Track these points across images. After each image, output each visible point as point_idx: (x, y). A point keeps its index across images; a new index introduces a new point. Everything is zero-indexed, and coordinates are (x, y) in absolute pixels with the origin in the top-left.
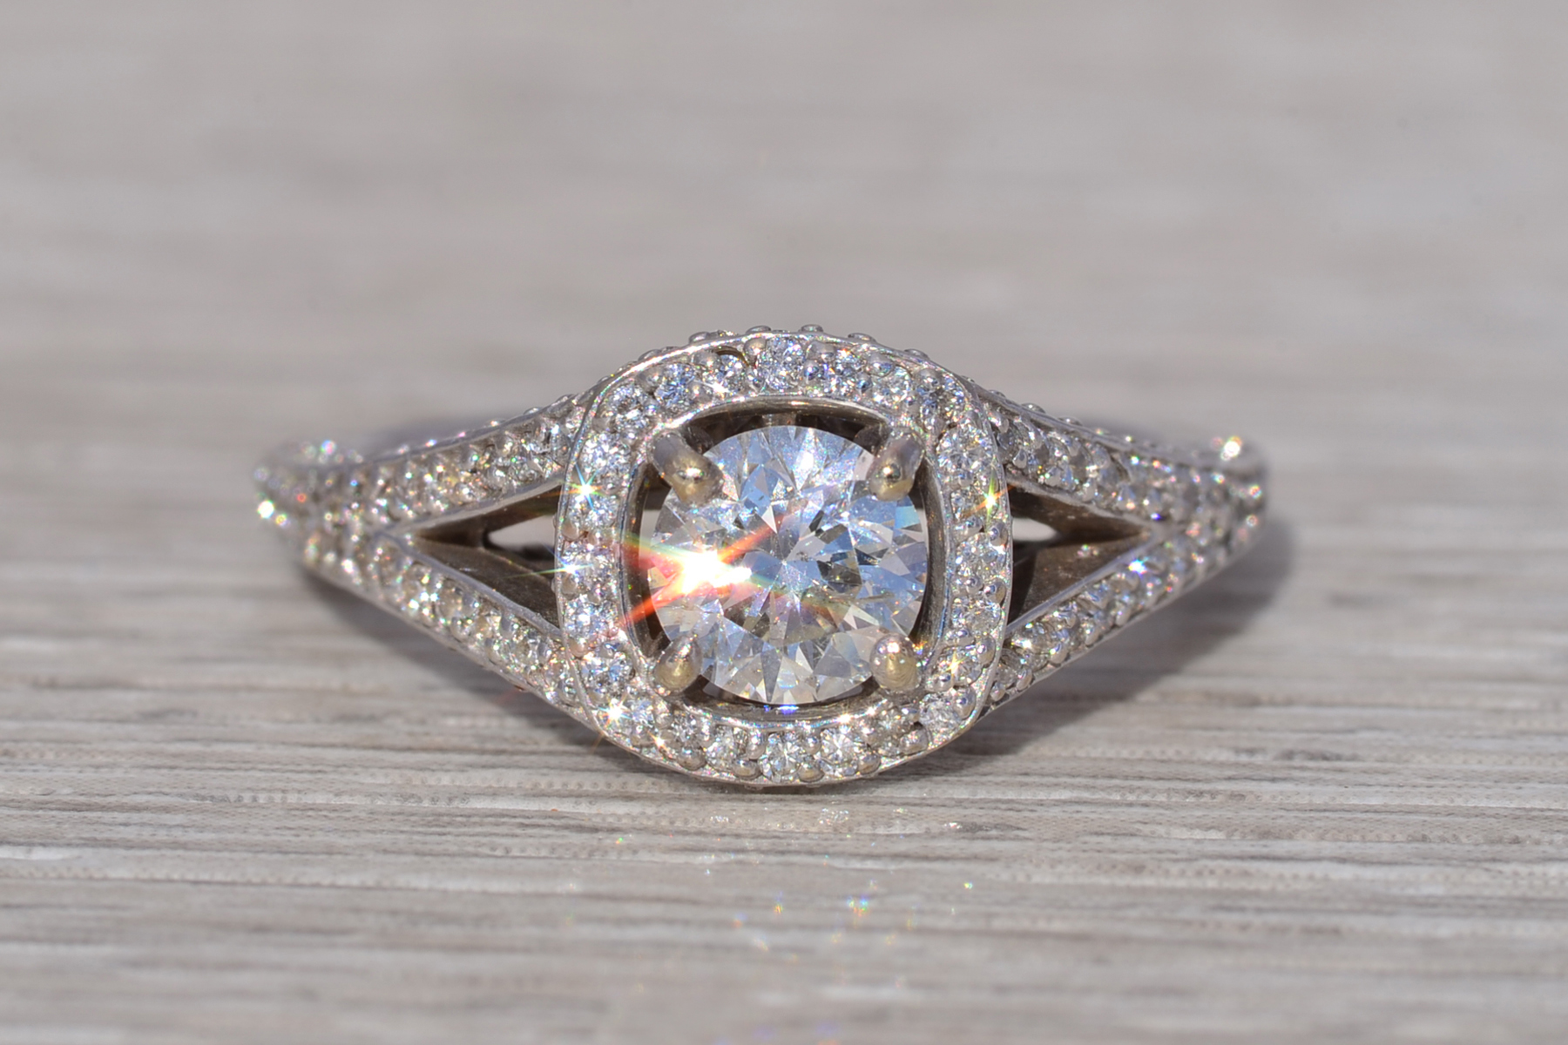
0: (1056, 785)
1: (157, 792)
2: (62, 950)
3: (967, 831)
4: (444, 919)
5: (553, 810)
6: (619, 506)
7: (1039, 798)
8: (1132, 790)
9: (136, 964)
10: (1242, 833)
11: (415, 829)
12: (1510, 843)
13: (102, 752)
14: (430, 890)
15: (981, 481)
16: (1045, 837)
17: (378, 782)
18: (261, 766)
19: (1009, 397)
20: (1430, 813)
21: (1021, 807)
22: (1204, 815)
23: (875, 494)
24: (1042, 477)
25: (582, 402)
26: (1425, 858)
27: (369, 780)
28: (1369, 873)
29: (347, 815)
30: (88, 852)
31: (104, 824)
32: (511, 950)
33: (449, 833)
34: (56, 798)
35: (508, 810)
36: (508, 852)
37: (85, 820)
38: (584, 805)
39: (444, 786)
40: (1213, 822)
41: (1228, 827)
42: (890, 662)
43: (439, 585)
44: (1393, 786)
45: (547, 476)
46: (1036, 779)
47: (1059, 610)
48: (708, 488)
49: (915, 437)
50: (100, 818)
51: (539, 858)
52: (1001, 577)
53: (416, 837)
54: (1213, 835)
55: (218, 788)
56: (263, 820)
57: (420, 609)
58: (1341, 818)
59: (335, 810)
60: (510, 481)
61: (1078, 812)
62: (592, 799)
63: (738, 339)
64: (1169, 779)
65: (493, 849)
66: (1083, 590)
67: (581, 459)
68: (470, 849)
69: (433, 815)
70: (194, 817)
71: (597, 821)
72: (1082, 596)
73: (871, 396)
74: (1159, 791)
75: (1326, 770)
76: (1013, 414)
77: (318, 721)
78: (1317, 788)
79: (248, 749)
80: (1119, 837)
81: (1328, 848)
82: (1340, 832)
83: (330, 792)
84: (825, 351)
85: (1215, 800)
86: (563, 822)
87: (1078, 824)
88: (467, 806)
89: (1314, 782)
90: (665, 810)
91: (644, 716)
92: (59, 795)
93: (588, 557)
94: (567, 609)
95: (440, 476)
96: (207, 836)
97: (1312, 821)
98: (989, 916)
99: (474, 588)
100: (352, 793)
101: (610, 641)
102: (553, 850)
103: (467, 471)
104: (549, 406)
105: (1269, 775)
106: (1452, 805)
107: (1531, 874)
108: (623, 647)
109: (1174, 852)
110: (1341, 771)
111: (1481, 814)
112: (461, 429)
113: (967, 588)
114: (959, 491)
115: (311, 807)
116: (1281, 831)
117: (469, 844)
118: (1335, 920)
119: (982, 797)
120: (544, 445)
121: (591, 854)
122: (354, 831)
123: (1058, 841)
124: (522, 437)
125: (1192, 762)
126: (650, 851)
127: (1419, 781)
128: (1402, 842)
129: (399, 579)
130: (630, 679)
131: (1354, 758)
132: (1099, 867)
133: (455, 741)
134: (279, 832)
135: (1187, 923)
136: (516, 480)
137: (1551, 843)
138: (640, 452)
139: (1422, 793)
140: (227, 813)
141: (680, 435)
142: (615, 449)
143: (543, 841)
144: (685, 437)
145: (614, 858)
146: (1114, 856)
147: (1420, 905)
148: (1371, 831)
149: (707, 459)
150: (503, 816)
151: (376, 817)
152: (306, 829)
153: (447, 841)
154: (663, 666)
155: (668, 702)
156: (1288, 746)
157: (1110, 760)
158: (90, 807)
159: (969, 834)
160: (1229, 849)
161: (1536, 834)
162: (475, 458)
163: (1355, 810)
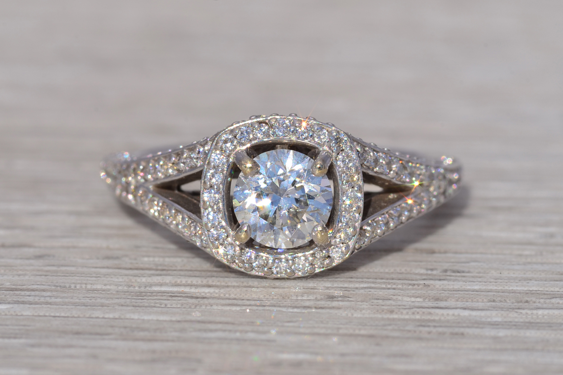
0: (362, 282)
1: (40, 284)
2: (6, 341)
3: (330, 298)
4: (143, 330)
5: (182, 291)
6: (223, 177)
7: (356, 286)
8: (389, 283)
9: (33, 346)
10: (429, 299)
11: (133, 297)
12: (525, 302)
13: (21, 270)
14: (138, 319)
15: (353, 170)
16: (358, 300)
17: (120, 281)
18: (78, 275)
19: (364, 141)
20: (496, 292)
21: (350, 290)
22: (415, 293)
23: (314, 174)
24: (375, 169)
25: (211, 140)
26: (494, 308)
27: (116, 280)
28: (474, 313)
29: (109, 292)
30: (16, 306)
31: (22, 296)
32: (167, 341)
33: (145, 299)
34: (4, 286)
35: (166, 291)
36: (166, 306)
37: (15, 294)
38: (193, 289)
39: (143, 282)
40: (418, 295)
41: (424, 297)
42: (319, 234)
43: (161, 204)
44: (483, 282)
45: (198, 166)
46: (355, 280)
47: (381, 217)
48: (255, 170)
49: (329, 154)
50: (20, 293)
51: (177, 308)
52: (359, 204)
53: (133, 300)
54: (418, 299)
55: (62, 283)
56: (78, 294)
57: (154, 213)
58: (464, 293)
59: (104, 291)
60: (186, 167)
61: (370, 291)
62: (196, 287)
63: (266, 118)
64: (402, 280)
65: (161, 305)
66: (390, 210)
67: (210, 160)
68: (153, 305)
69: (139, 292)
70: (54, 293)
71: (198, 295)
72: (389, 212)
73: (314, 139)
74: (399, 284)
75: (459, 276)
76: (365, 147)
77: (98, 259)
78: (455, 283)
79: (73, 269)
80: (385, 300)
81: (459, 304)
82: (464, 298)
83: (102, 284)
84: (297, 123)
85: (419, 287)
86: (186, 295)
87: (370, 296)
88: (151, 289)
89: (454, 281)
90: (222, 291)
91: (231, 252)
92: (6, 285)
93: (212, 195)
94: (204, 213)
95: (161, 166)
96: (58, 300)
97: (454, 295)
98: (338, 329)
99: (173, 205)
100: (110, 285)
101: (219, 225)
102: (182, 305)
103: (171, 163)
104: (200, 141)
105: (438, 278)
106: (504, 289)
107: (532, 314)
108: (224, 227)
109: (404, 306)
110: (464, 277)
111: (514, 292)
112: (169, 149)
113: (347, 208)
114: (345, 173)
115: (96, 289)
116: (442, 298)
117: (152, 303)
118: (462, 330)
119: (336, 286)
120: (198, 155)
121: (196, 306)
122: (111, 298)
123: (363, 302)
124: (190, 152)
125: (411, 274)
126: (217, 305)
127: (492, 280)
128: (486, 302)
129: (147, 202)
130: (226, 239)
131: (469, 272)
132: (378, 311)
133: (147, 266)
134: (84, 298)
135: (409, 331)
136: (188, 167)
137: (539, 302)
138: (231, 158)
139: (493, 284)
140: (65, 292)
141: (245, 152)
142: (222, 156)
143: (179, 301)
144: (247, 153)
145: (204, 308)
146: (383, 307)
147: (493, 325)
148: (475, 298)
149: (254, 160)
150: (164, 293)
151: (119, 293)
152: (94, 298)
153: (144, 302)
154: (237, 234)
155: (240, 247)
156: (445, 268)
157: (381, 273)
158: (16, 290)
159: (331, 299)
160: (424, 304)
161: (534, 299)
162: (174, 159)
163: (469, 291)
